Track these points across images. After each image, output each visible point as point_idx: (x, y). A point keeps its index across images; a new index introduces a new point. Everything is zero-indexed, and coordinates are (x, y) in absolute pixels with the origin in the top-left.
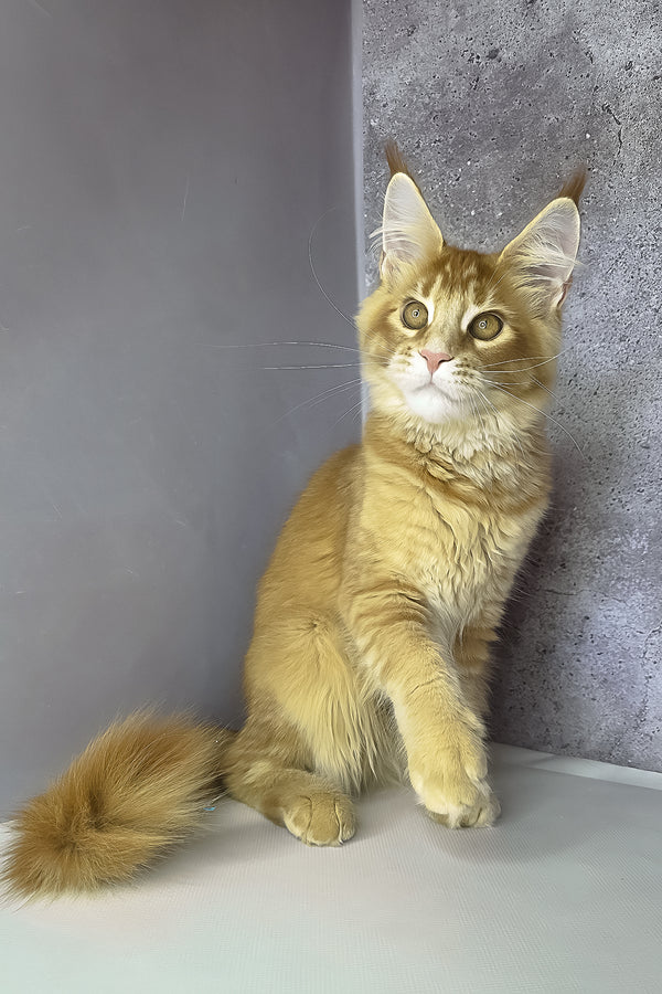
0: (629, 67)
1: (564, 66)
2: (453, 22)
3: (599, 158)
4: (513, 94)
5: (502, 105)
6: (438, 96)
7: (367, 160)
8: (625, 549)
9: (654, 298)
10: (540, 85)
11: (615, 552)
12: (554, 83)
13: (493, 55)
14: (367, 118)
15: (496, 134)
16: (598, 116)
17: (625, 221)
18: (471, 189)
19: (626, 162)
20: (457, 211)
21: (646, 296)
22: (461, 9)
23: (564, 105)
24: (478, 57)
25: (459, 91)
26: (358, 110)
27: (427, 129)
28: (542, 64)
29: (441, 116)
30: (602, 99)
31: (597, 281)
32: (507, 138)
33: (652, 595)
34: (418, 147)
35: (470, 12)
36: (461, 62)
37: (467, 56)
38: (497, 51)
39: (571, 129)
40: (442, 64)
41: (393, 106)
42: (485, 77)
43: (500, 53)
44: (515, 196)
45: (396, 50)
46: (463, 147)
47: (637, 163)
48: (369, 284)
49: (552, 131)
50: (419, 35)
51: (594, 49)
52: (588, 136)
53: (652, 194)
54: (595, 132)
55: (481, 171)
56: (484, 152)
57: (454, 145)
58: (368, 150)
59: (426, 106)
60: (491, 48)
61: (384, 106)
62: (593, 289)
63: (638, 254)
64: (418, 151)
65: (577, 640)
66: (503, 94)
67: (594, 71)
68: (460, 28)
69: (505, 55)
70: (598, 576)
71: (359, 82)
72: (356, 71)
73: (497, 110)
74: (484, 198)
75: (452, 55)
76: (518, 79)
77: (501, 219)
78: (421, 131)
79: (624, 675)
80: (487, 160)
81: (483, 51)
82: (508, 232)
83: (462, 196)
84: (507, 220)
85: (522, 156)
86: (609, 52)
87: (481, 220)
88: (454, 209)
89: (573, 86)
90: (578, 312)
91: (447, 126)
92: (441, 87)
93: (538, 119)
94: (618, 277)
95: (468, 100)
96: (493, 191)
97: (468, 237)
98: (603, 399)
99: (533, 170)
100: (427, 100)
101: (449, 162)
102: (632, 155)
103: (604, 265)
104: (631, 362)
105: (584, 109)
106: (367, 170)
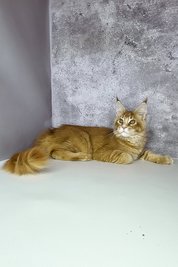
0: (107, 24)
1: (95, 21)
2: (72, 5)
3: (102, 40)
4: (85, 23)
6: (68, 19)
7: (52, 29)
10: (90, 23)
11: (103, 114)
12: (93, 23)
13: (81, 14)
14: (53, 20)
15: (81, 31)
16: (101, 32)
17: (106, 53)
18: (76, 40)
19: (107, 42)
20: (73, 44)
21: (109, 68)
22: (74, 3)
23: (95, 28)
24: (77, 14)
25: (73, 20)
26: (50, 18)
27: (66, 26)
28: (91, 19)
29: (69, 24)
30: (102, 29)
31: (101, 64)
32: (84, 32)
33: (109, 121)
34: (64, 29)
35: (76, 4)
36: (74, 14)
37: (75, 13)
39: (96, 33)
40: (69, 13)
41: (58, 19)
42: (79, 18)
43: (82, 14)
44: (85, 44)
45: (59, 7)
46: (74, 31)
47: (108, 43)
48: (53, 56)
49: (92, 33)
50: (64, 5)
51: (101, 19)
52: (99, 35)
54: (101, 35)
55: (78, 37)
56: (79, 33)
57: (72, 31)
58: (53, 27)
59: (66, 21)
60: (80, 13)
61: (57, 18)
63: (108, 60)
66: (83, 23)
67: (101, 23)
68: (74, 7)
69: (83, 15)
70: (99, 118)
71: (51, 11)
72: (50, 9)
73: (81, 26)
74: (78, 43)
75: (72, 12)
76: (86, 20)
77: (82, 48)
80: (79, 35)
81: (79, 13)
82: (83, 51)
83: (74, 42)
84: (83, 48)
85: (86, 36)
86: (104, 20)
87: (77, 47)
88: (72, 44)
89: (97, 25)
90: (97, 69)
91: (70, 26)
92: (69, 17)
93: (90, 30)
94: (104, 64)
95: (75, 22)
96: (80, 42)
97: (75, 50)
98: (102, 86)
99: (88, 40)
100: (66, 20)
101: (71, 34)
102: (107, 41)
103: (102, 61)
104: (107, 80)
105: (99, 30)
106: (53, 32)
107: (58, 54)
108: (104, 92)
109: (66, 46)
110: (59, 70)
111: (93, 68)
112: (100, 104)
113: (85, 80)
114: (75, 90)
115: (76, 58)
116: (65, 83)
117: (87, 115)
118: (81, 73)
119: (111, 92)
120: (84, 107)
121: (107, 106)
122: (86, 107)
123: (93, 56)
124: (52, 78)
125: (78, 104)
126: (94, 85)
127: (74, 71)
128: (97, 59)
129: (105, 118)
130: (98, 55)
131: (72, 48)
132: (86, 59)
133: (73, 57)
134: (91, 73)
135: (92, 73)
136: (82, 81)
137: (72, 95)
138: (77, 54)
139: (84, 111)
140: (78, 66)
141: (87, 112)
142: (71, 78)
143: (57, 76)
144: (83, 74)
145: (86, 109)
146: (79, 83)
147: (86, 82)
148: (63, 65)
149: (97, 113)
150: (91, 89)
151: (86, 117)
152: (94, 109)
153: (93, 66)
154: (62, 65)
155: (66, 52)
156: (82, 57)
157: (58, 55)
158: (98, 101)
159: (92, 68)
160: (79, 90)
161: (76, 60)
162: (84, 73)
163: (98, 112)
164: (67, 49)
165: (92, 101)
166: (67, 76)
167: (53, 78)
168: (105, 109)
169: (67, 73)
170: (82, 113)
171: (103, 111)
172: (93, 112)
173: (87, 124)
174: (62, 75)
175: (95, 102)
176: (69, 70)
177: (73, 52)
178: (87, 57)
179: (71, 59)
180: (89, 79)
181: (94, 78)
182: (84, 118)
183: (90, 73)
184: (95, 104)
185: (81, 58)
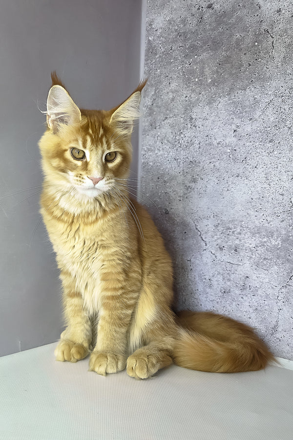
0: (279, 11)
1: (245, 11)
3: (262, 54)
4: (219, 24)
5: (213, 30)
6: (182, 26)
7: (147, 55)
8: (269, 244)
9: (288, 122)
10: (233, 20)
11: (264, 245)
12: (240, 19)
13: (210, 6)
14: (147, 36)
15: (210, 43)
16: (262, 34)
17: (274, 84)
18: (196, 69)
19: (276, 55)
20: (189, 79)
21: (284, 121)
23: (245, 29)
24: (202, 7)
25: (192, 24)
26: (144, 32)
27: (176, 41)
28: (234, 10)
29: (183, 35)
30: (264, 26)
31: (258, 113)
32: (215, 45)
33: (283, 268)
34: (171, 49)
36: (194, 10)
37: (197, 7)
38: (212, 4)
39: (247, 40)
40: (185, 11)
41: (159, 31)
42: (205, 17)
43: (213, 6)
44: (217, 72)
45: (163, 5)
46: (194, 49)
47: (282, 57)
49: (238, 43)
51: (261, 3)
52: (256, 44)
53: (289, 71)
54: (260, 42)
55: (202, 61)
56: (203, 52)
57: (188, 49)
58: (148, 51)
59: (176, 30)
60: (209, 3)
61: (156, 31)
62: (256, 117)
63: (280, 100)
64: (171, 51)
65: (242, 288)
66: (214, 25)
67: (261, 13)
69: (216, 7)
70: (254, 257)
71: (145, 20)
72: (143, 15)
73: (211, 32)
74: (202, 73)
75: (189, 7)
76: (222, 18)
77: (211, 83)
78: (173, 42)
79: (267, 307)
80: (204, 56)
81: (205, 5)
82: (213, 89)
83: (192, 72)
84: (213, 83)
85: (222, 53)
86: (269, 4)
87: (200, 83)
88: (187, 78)
89: (250, 20)
90: (248, 128)
91: (186, 39)
92: (184, 21)
93: (231, 36)
94: (270, 111)
95: (196, 28)
96: (207, 69)
97: (193, 91)
98: (260, 170)
99: (227, 59)
100: (176, 28)
101: (186, 56)
102: (279, 53)
103: (262, 105)
104: (276, 153)
105: (255, 31)
106: (146, 60)
107: (157, 106)
108: (266, 185)
109: (174, 85)
110: (156, 142)
111: (238, 127)
112: (256, 221)
113: (214, 158)
114: (191, 185)
115: (195, 110)
116: (167, 170)
117: (221, 249)
118: (207, 142)
119: (287, 185)
120: (211, 227)
121: (275, 223)
122: (219, 228)
123: (239, 96)
124: (141, 160)
125: (197, 219)
126: (238, 168)
127: (190, 140)
128: (247, 103)
129: (271, 259)
130: (252, 93)
131: (188, 87)
132: (219, 106)
133: (189, 106)
134: (231, 140)
135: (234, 139)
136: (208, 162)
137: (183, 197)
138: (198, 99)
139: (213, 237)
140: (200, 126)
141: (219, 241)
142: (182, 157)
143: (150, 155)
144: (210, 144)
145: (218, 234)
146: (201, 168)
147: (217, 164)
148: (166, 130)
149: (248, 245)
150: (231, 179)
151: (218, 254)
152: (240, 234)
153: (237, 121)
154: (163, 130)
155: (173, 100)
156: (209, 103)
157: (156, 109)
158: (249, 212)
159: (234, 127)
160: (200, 185)
161: (196, 112)
162: (215, 143)
163: (250, 242)
164: (177, 91)
165: (232, 211)
166: (172, 153)
167: (143, 161)
168: (270, 234)
169: (174, 146)
170: (207, 243)
171: (265, 240)
172: (237, 242)
173: (221, 271)
174: (161, 152)
175: (241, 213)
176: (179, 140)
177: (190, 96)
178: (222, 102)
179: (184, 114)
180: (225, 156)
181: (238, 150)
182: (214, 256)
183: (228, 140)
184: (240, 218)
185: (207, 108)
